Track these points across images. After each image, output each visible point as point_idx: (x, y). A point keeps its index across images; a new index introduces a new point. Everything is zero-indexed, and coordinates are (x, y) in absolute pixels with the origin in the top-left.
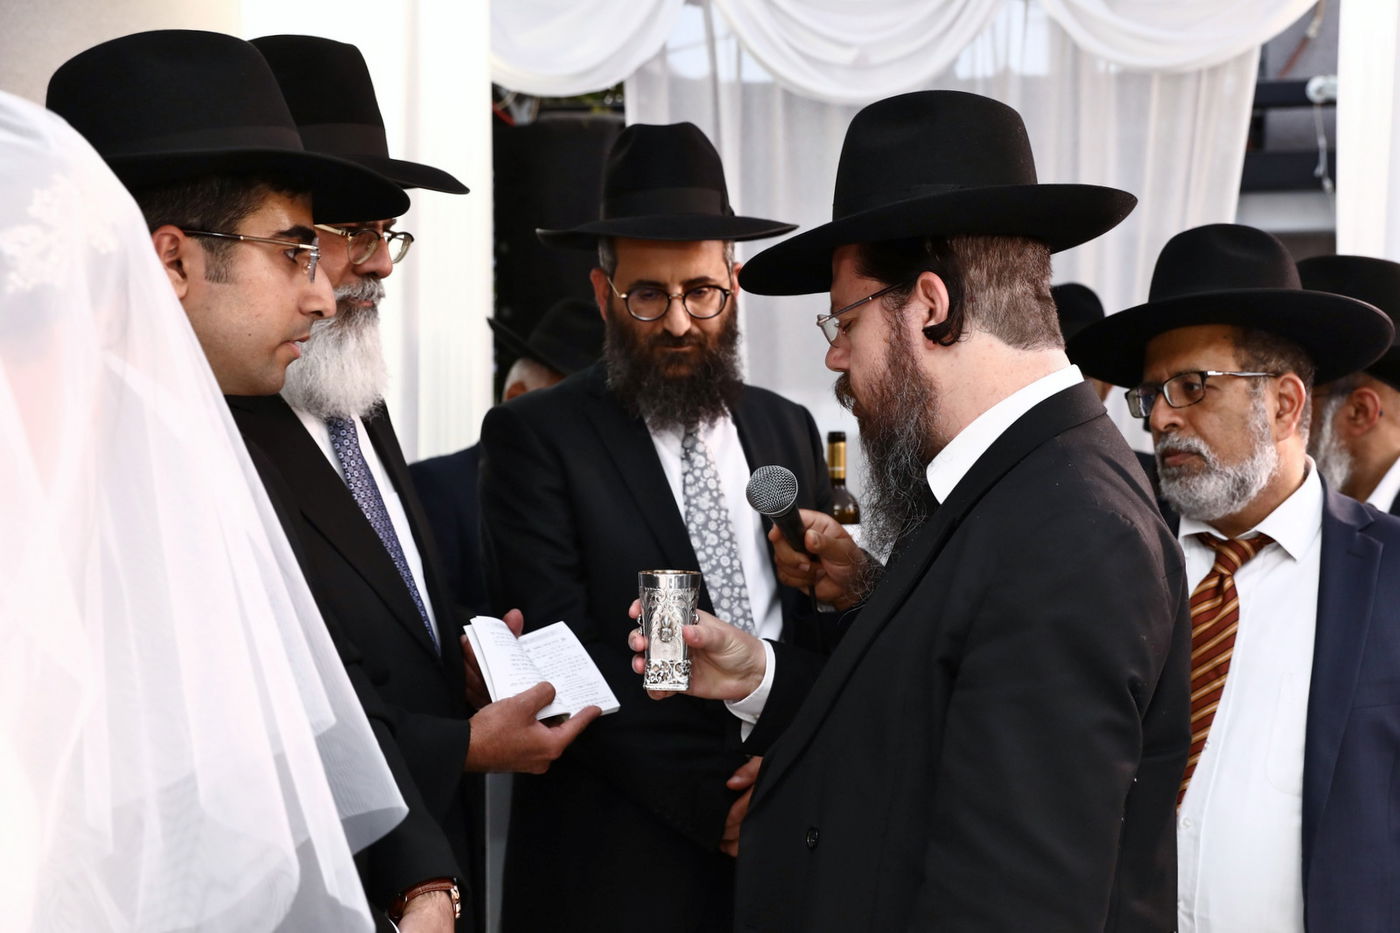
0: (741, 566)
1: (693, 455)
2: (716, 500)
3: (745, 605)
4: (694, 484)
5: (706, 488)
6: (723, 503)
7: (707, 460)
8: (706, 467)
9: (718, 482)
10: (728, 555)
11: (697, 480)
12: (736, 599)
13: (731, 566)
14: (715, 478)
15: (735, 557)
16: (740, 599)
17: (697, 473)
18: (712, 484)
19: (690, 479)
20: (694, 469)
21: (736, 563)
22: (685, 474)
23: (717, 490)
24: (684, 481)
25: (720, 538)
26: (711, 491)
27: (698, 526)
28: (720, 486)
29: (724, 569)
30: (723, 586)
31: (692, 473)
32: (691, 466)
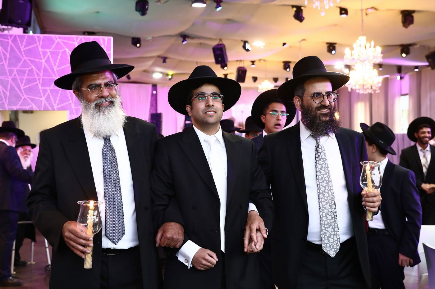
0: (331, 180)
1: (318, 149)
2: (324, 161)
3: (332, 191)
4: (318, 157)
5: (322, 158)
6: (326, 162)
7: (322, 150)
8: (322, 152)
9: (325, 156)
10: (328, 177)
11: (319, 156)
12: (330, 190)
13: (328, 180)
14: (324, 155)
15: (330, 178)
16: (331, 190)
17: (319, 154)
18: (323, 157)
19: (317, 156)
20: (318, 153)
21: (330, 179)
22: (316, 155)
23: (325, 158)
24: (316, 156)
25: (325, 172)
26: (323, 159)
27: (319, 169)
28: (326, 157)
29: (326, 181)
30: (326, 186)
31: (318, 154)
32: (318, 152)
